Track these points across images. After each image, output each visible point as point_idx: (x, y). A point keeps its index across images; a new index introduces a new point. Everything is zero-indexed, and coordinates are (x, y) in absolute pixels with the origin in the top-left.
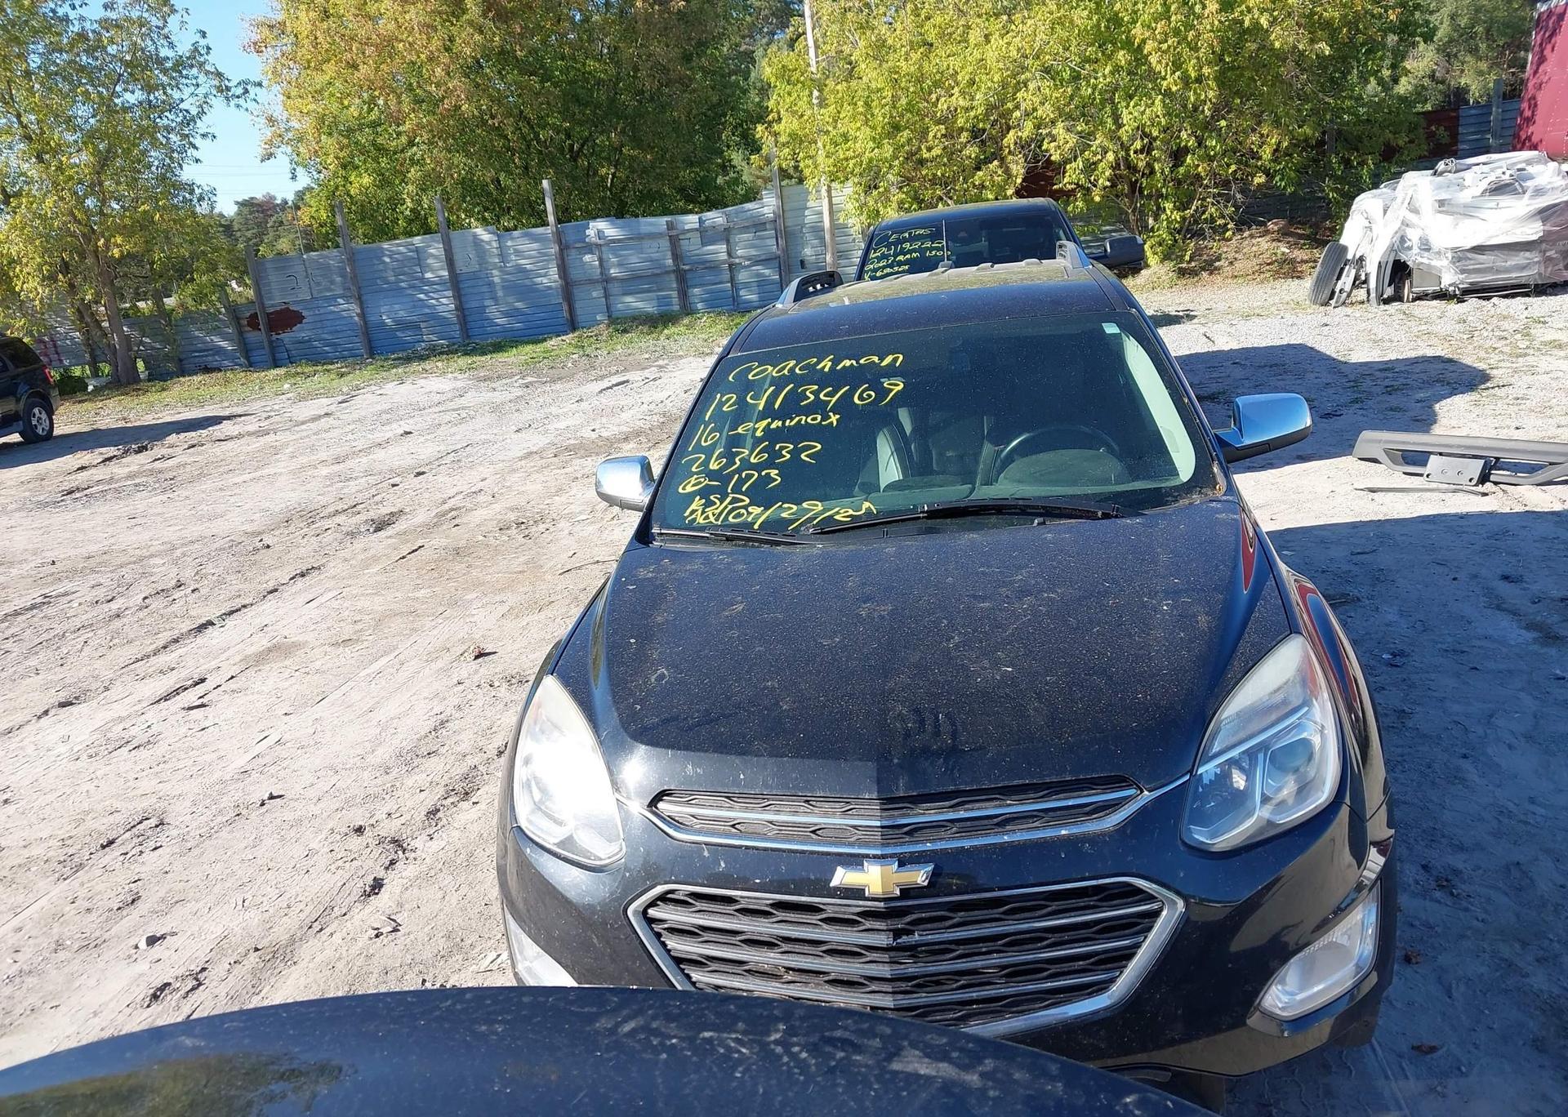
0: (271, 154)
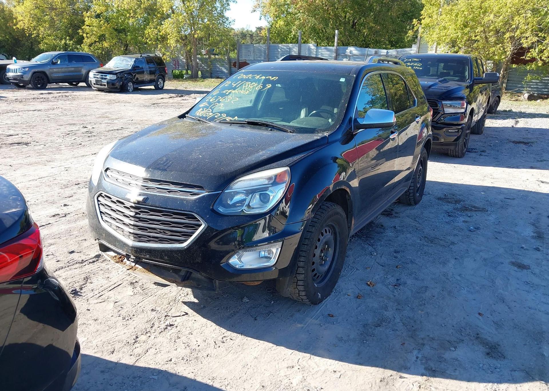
0: (255, 10)
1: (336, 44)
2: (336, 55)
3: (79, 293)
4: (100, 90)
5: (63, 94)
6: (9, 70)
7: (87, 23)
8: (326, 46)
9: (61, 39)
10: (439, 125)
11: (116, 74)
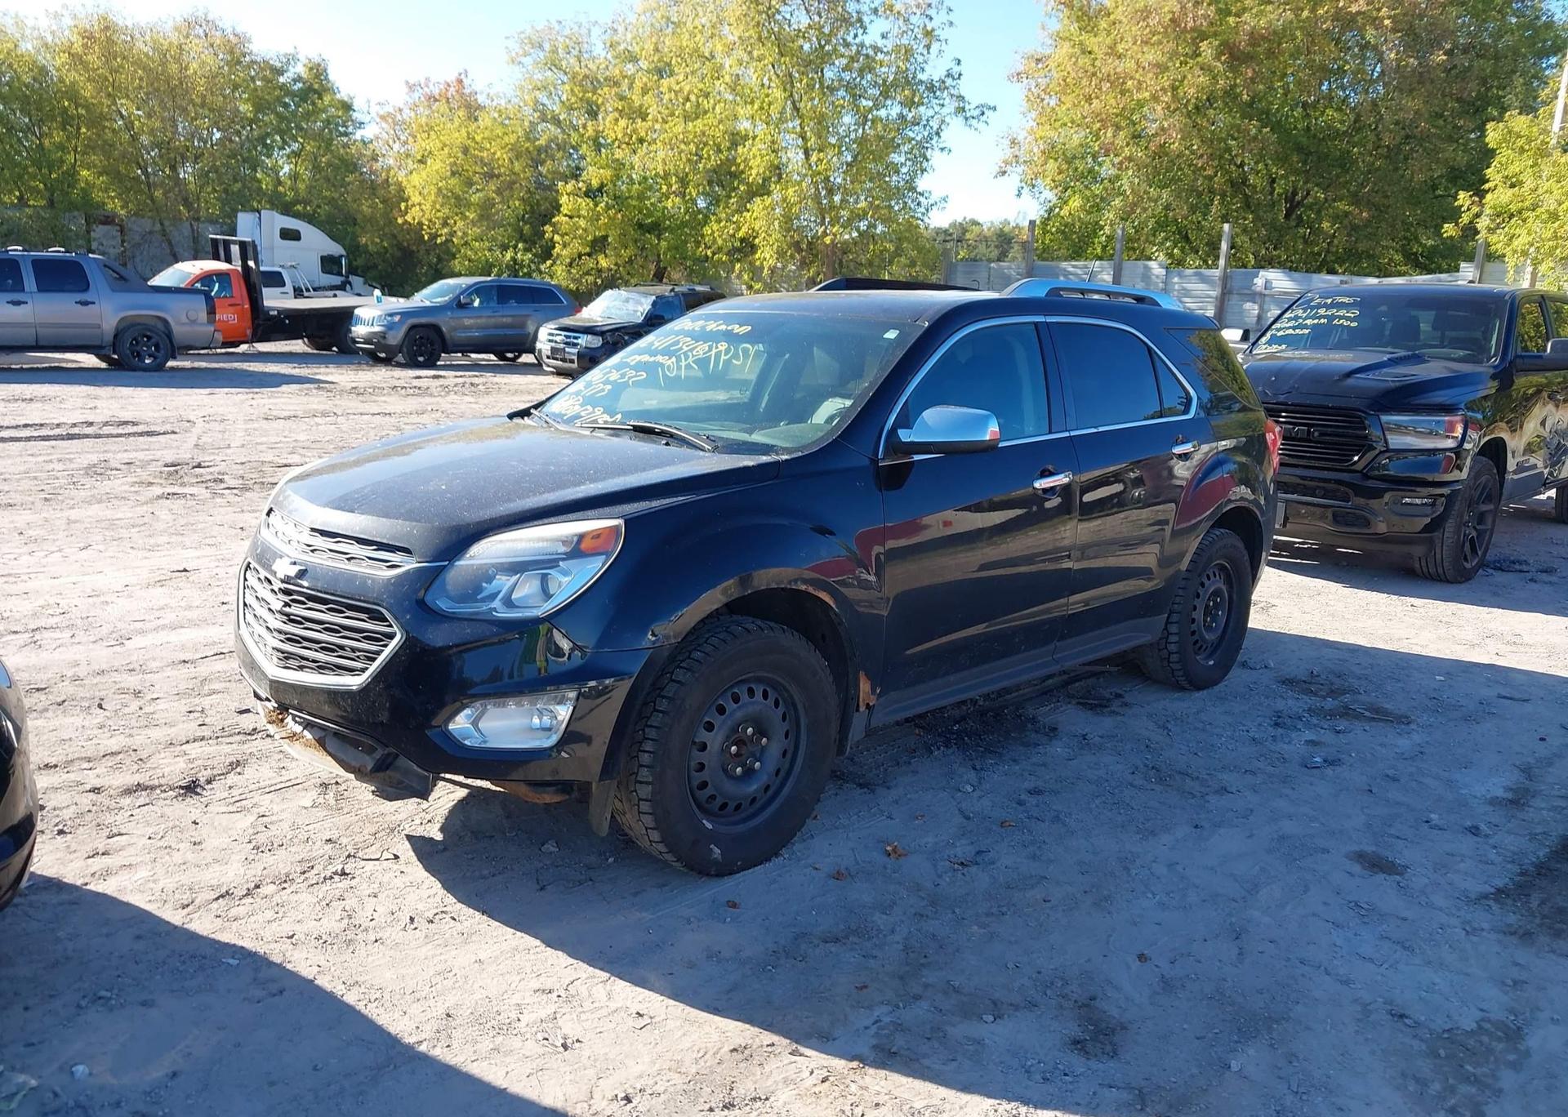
0: (1005, 172)
1: (1222, 262)
2: (1223, 294)
3: (198, 790)
4: (560, 373)
5: (468, 380)
6: (360, 321)
7: (564, 210)
8: (1200, 267)
9: (505, 248)
10: (1370, 483)
11: (602, 334)
